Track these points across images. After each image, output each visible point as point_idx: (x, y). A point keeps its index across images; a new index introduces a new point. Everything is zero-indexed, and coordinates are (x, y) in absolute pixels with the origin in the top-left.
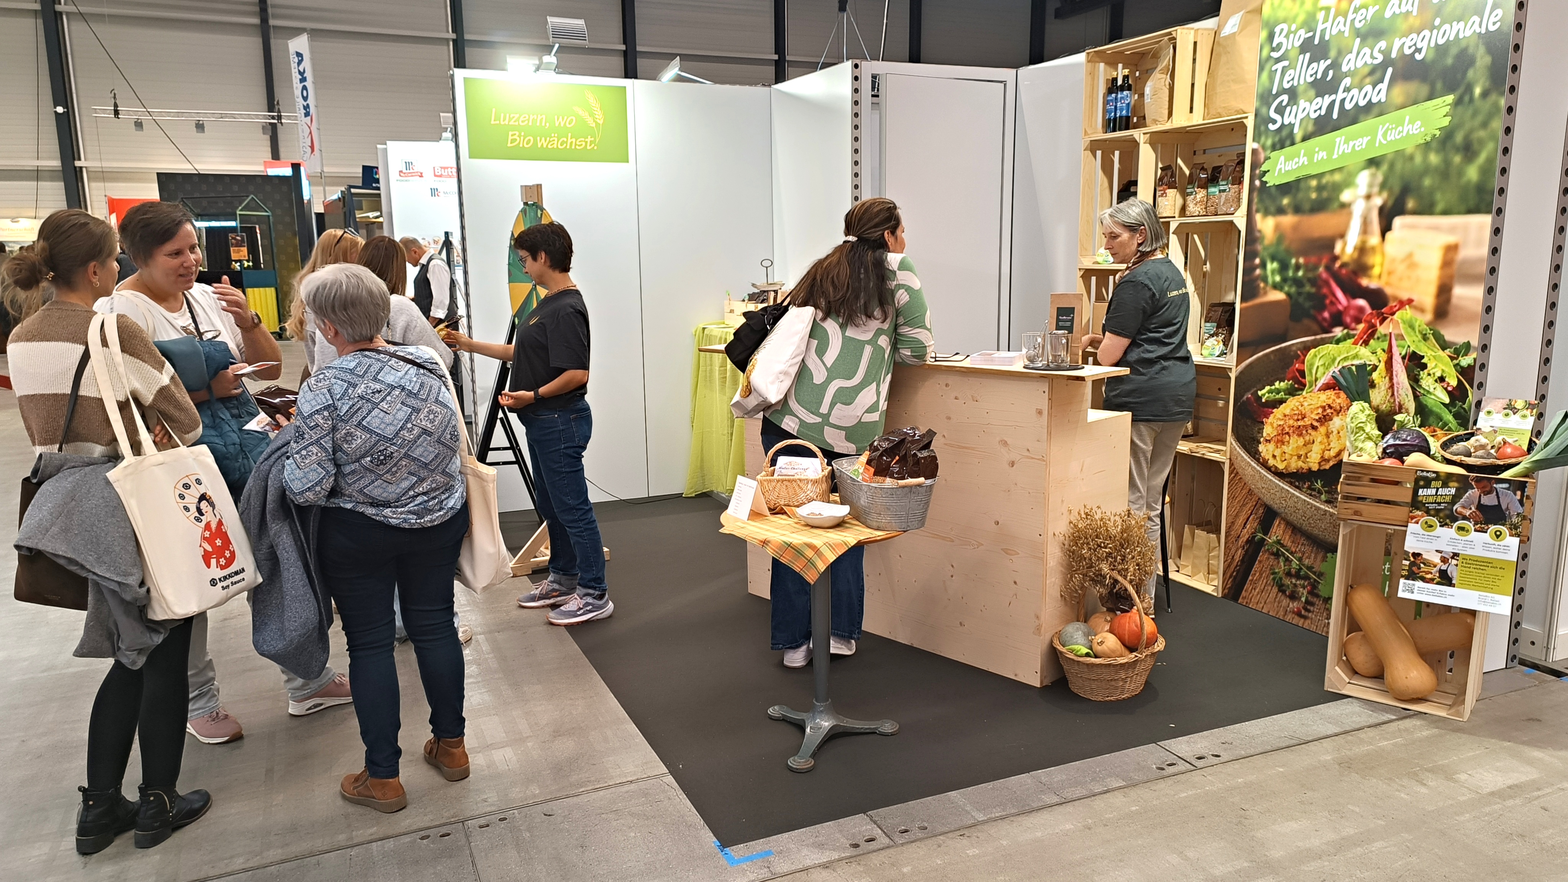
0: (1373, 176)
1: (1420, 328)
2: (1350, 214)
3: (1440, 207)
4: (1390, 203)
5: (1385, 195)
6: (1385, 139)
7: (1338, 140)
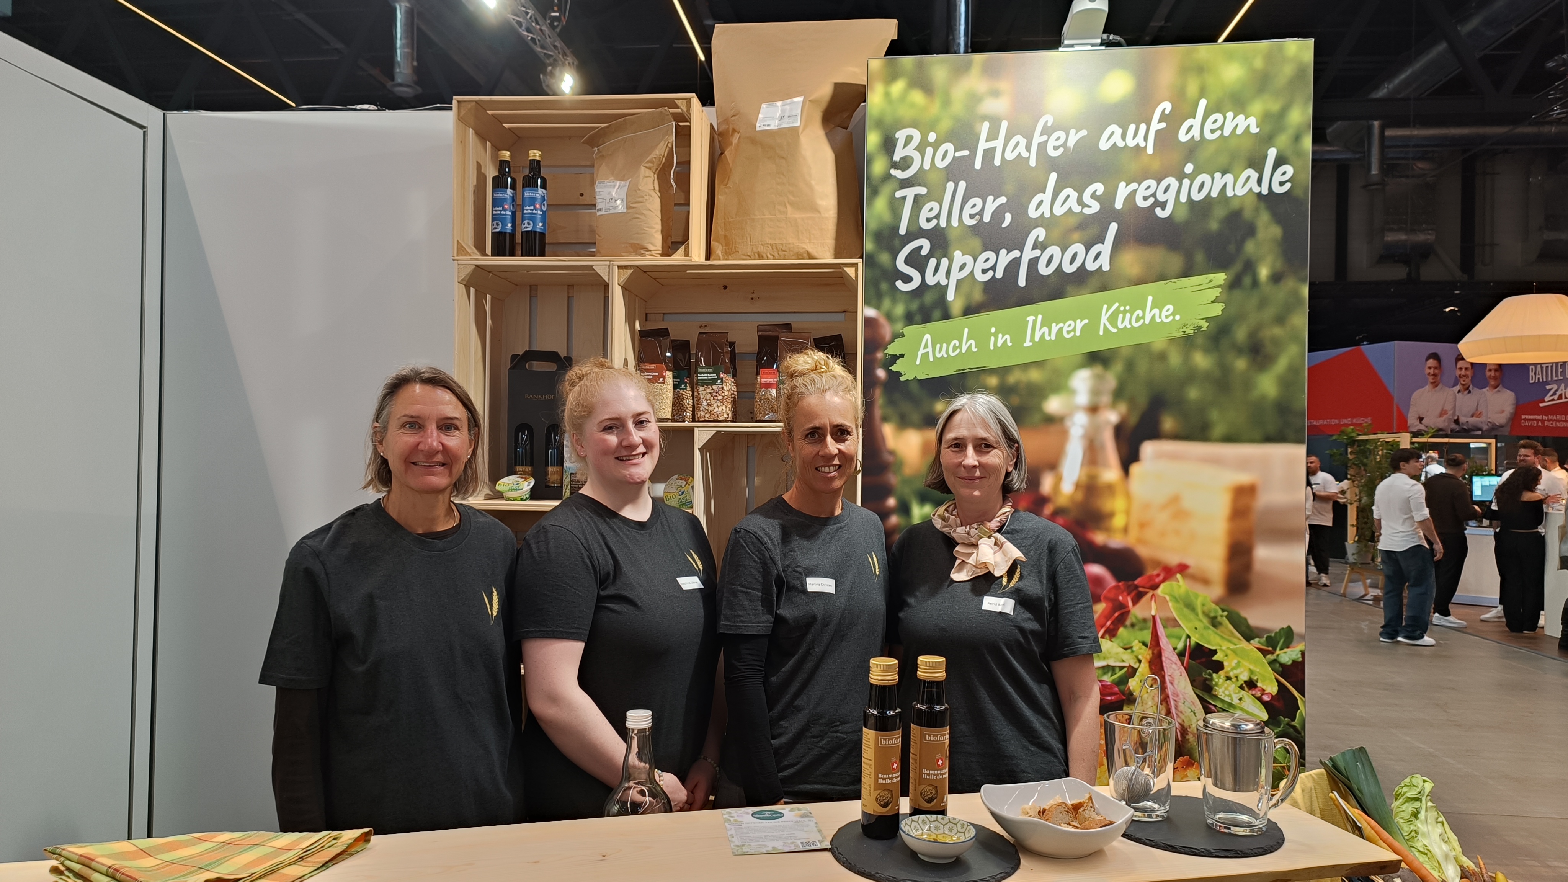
0: (1099, 378)
1: (1205, 608)
2: (1064, 435)
3: (1219, 430)
4: (1133, 420)
5: (1123, 408)
6: (1115, 325)
7: (1031, 319)
